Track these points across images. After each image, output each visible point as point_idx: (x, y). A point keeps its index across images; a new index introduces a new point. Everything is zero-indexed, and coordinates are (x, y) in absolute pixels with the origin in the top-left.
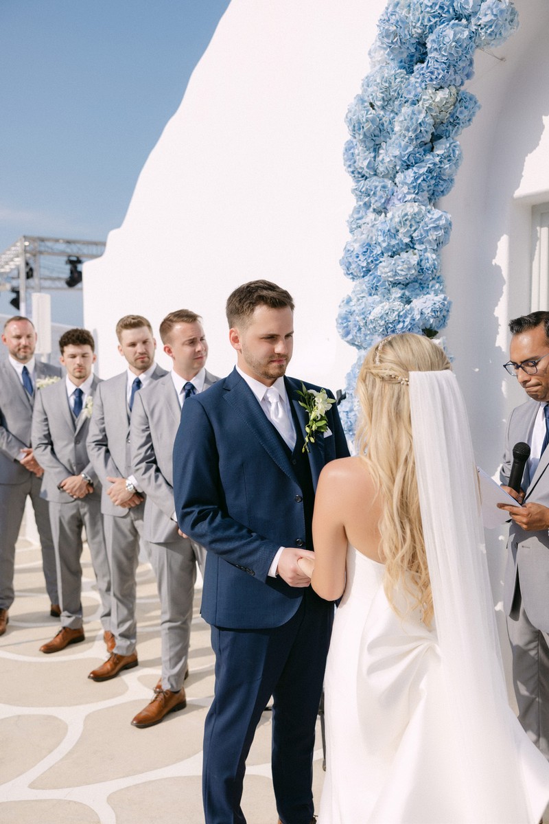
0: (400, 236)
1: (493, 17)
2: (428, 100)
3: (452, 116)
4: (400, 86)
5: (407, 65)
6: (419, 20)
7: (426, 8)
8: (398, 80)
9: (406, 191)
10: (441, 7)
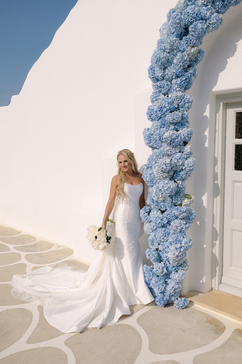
0: (174, 104)
1: (216, 21)
2: (188, 51)
3: (195, 58)
4: (178, 45)
5: (179, 36)
6: (187, 19)
7: (190, 14)
8: (177, 42)
9: (176, 87)
10: (197, 15)
